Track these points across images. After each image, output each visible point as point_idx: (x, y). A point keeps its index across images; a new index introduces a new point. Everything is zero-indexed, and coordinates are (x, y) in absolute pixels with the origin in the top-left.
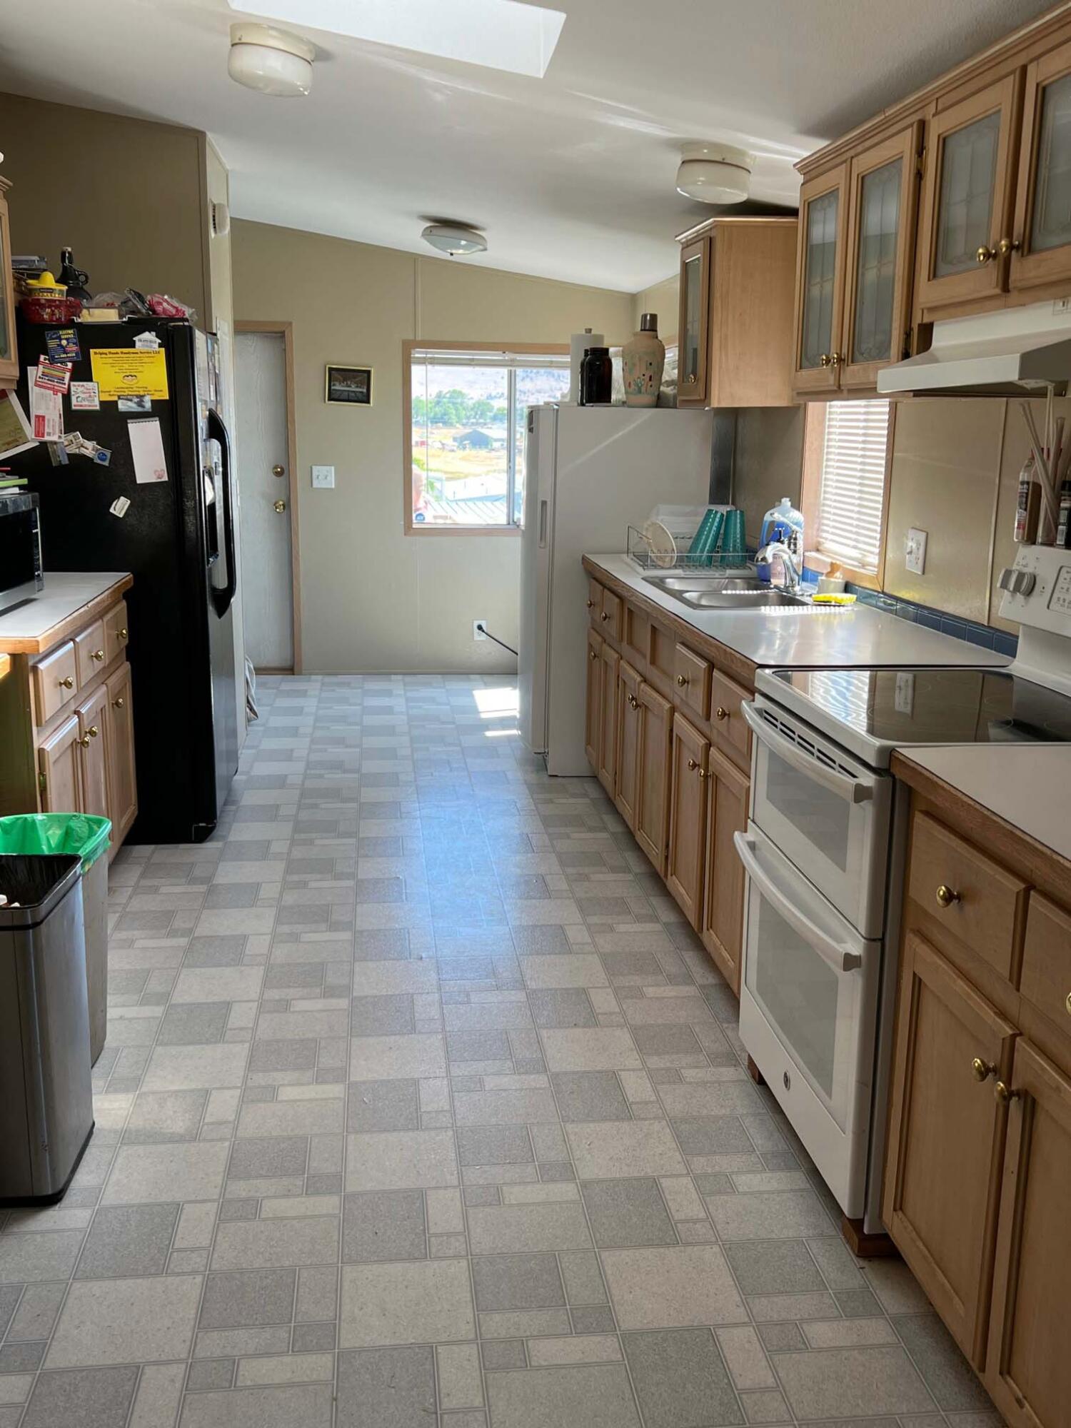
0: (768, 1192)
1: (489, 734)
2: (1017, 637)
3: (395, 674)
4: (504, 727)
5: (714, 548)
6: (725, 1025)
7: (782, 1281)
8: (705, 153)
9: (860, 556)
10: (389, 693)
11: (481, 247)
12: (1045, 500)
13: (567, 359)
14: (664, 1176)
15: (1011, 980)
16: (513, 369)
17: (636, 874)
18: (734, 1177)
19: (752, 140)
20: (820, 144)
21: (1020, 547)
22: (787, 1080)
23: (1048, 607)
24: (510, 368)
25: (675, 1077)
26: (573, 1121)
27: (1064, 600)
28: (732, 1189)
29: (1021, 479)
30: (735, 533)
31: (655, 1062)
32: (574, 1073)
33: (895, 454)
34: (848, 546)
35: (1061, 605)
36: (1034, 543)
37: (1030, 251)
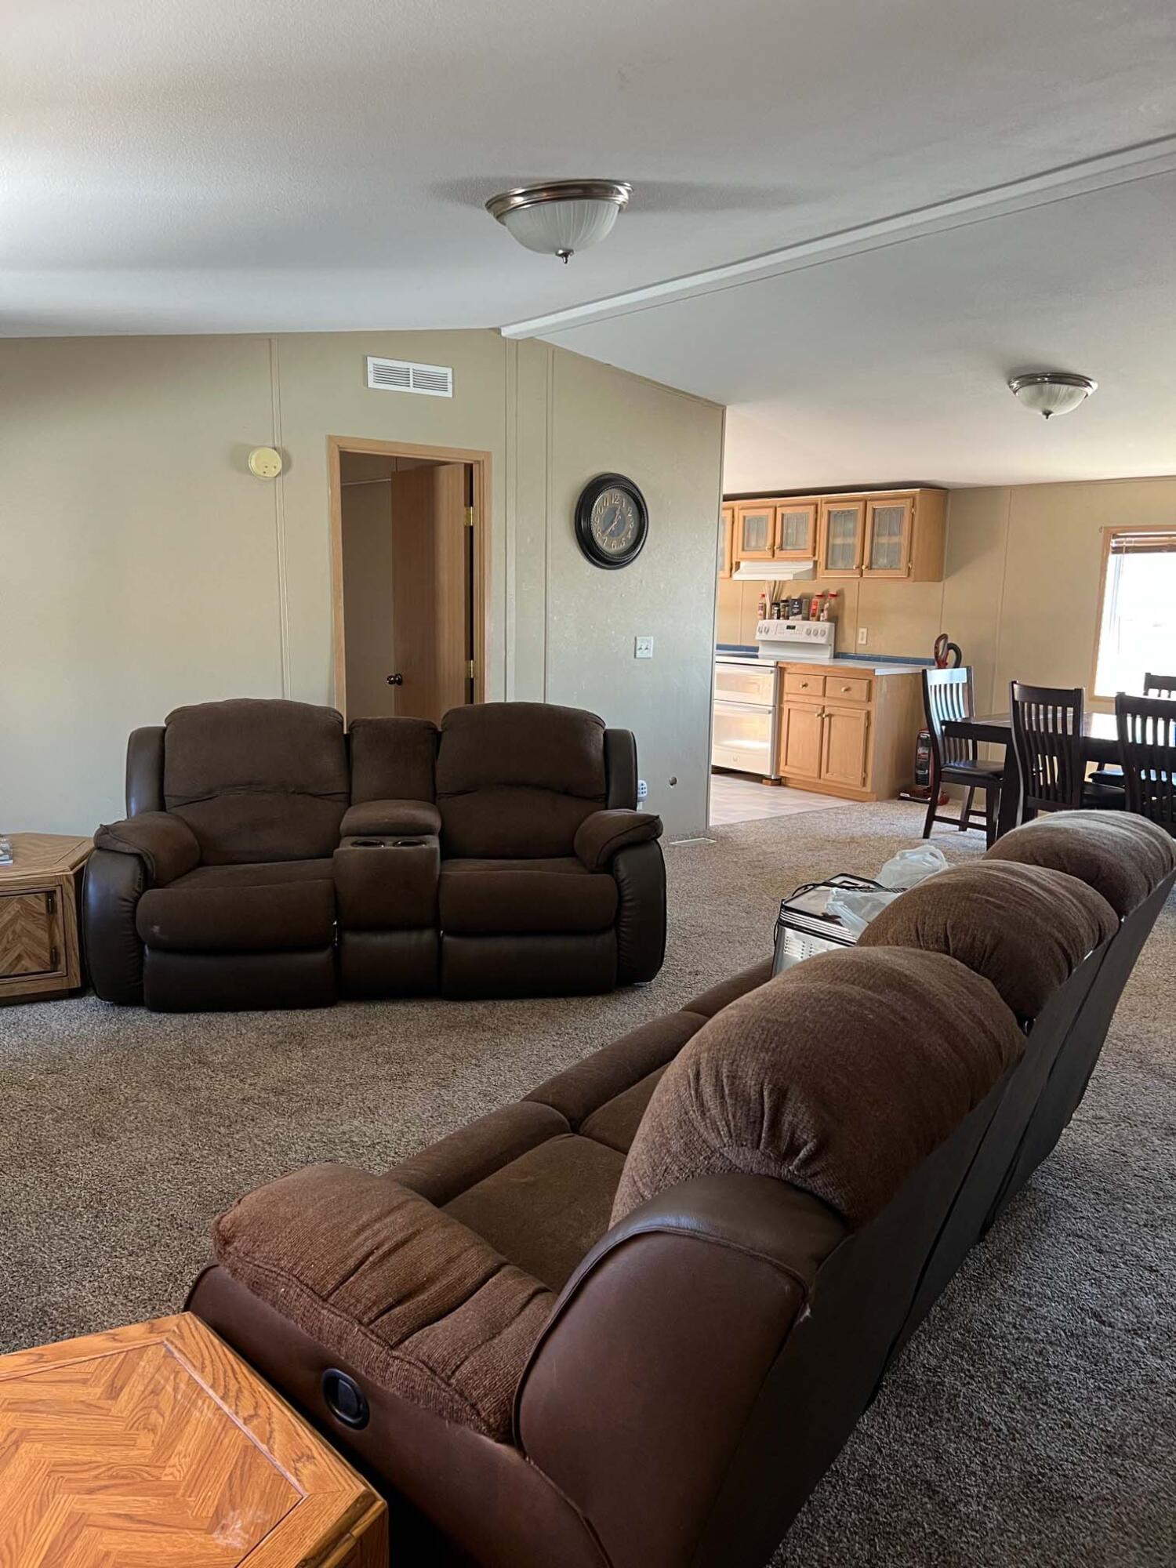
12: (768, 608)
21: (760, 621)
23: (775, 635)
27: (781, 632)
29: (759, 603)
36: (766, 619)
37: (782, 550)
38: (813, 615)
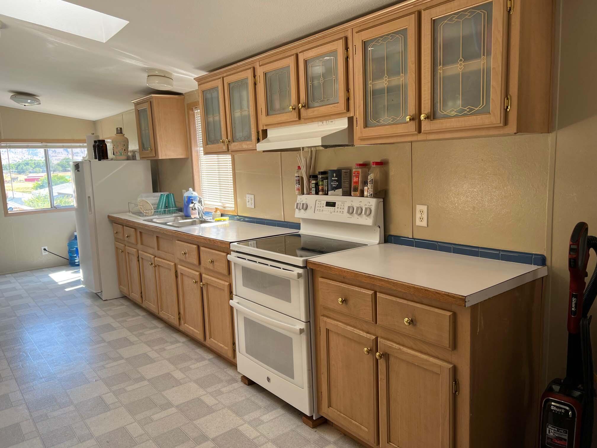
0: (274, 419)
1: (67, 290)
2: (300, 224)
3: (8, 274)
4: (72, 286)
5: (166, 207)
6: (225, 370)
7: (296, 445)
8: (157, 73)
9: (222, 205)
10: (9, 282)
11: (38, 103)
12: (305, 181)
13: (85, 145)
14: (239, 426)
15: (373, 321)
16: (46, 149)
17: (161, 328)
18: (260, 418)
19: (177, 70)
20: (203, 73)
21: (298, 196)
22: (269, 379)
23: (314, 212)
24: (45, 149)
25: (219, 393)
26: (195, 420)
27: (320, 210)
28: (262, 422)
29: (295, 176)
30: (172, 201)
31: (209, 390)
32: (184, 403)
33: (236, 171)
34: (217, 202)
35: (319, 211)
36: (304, 194)
37: (308, 108)
38: (356, 190)
